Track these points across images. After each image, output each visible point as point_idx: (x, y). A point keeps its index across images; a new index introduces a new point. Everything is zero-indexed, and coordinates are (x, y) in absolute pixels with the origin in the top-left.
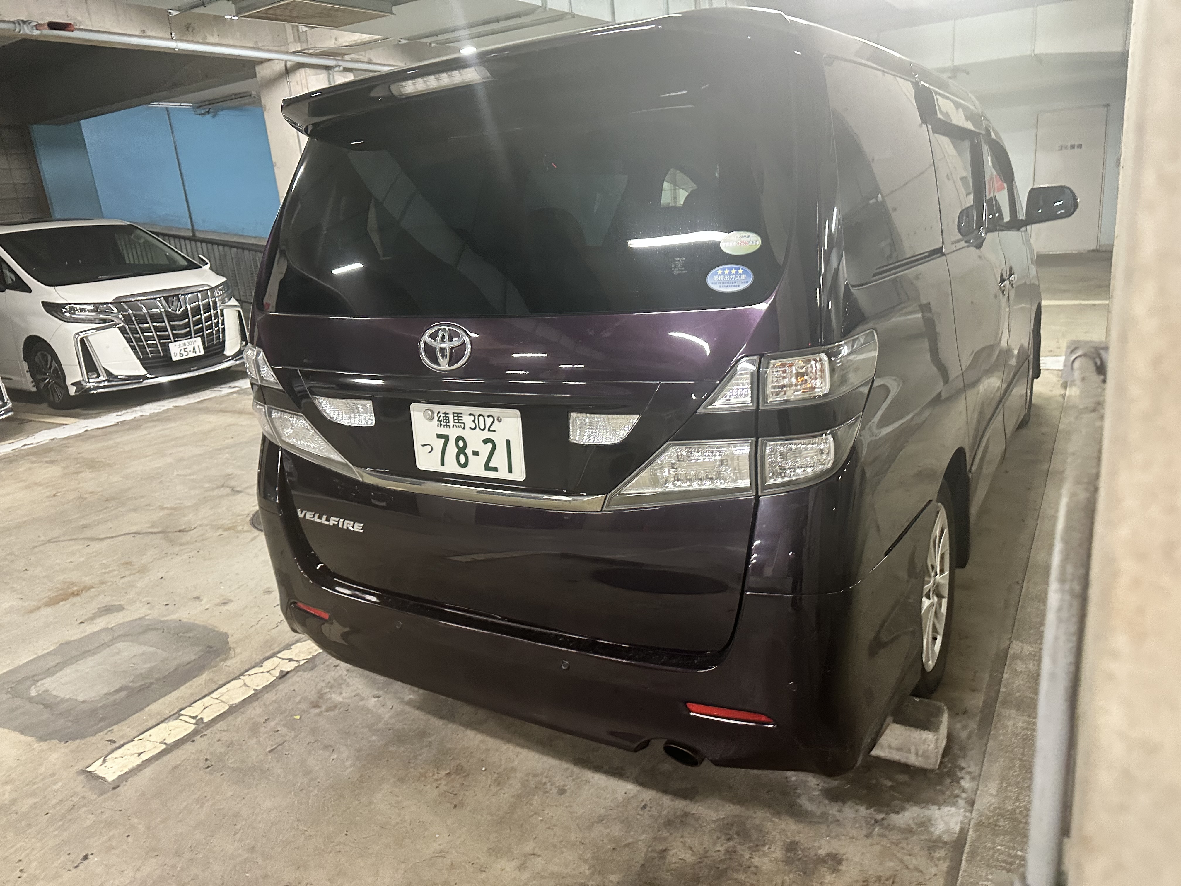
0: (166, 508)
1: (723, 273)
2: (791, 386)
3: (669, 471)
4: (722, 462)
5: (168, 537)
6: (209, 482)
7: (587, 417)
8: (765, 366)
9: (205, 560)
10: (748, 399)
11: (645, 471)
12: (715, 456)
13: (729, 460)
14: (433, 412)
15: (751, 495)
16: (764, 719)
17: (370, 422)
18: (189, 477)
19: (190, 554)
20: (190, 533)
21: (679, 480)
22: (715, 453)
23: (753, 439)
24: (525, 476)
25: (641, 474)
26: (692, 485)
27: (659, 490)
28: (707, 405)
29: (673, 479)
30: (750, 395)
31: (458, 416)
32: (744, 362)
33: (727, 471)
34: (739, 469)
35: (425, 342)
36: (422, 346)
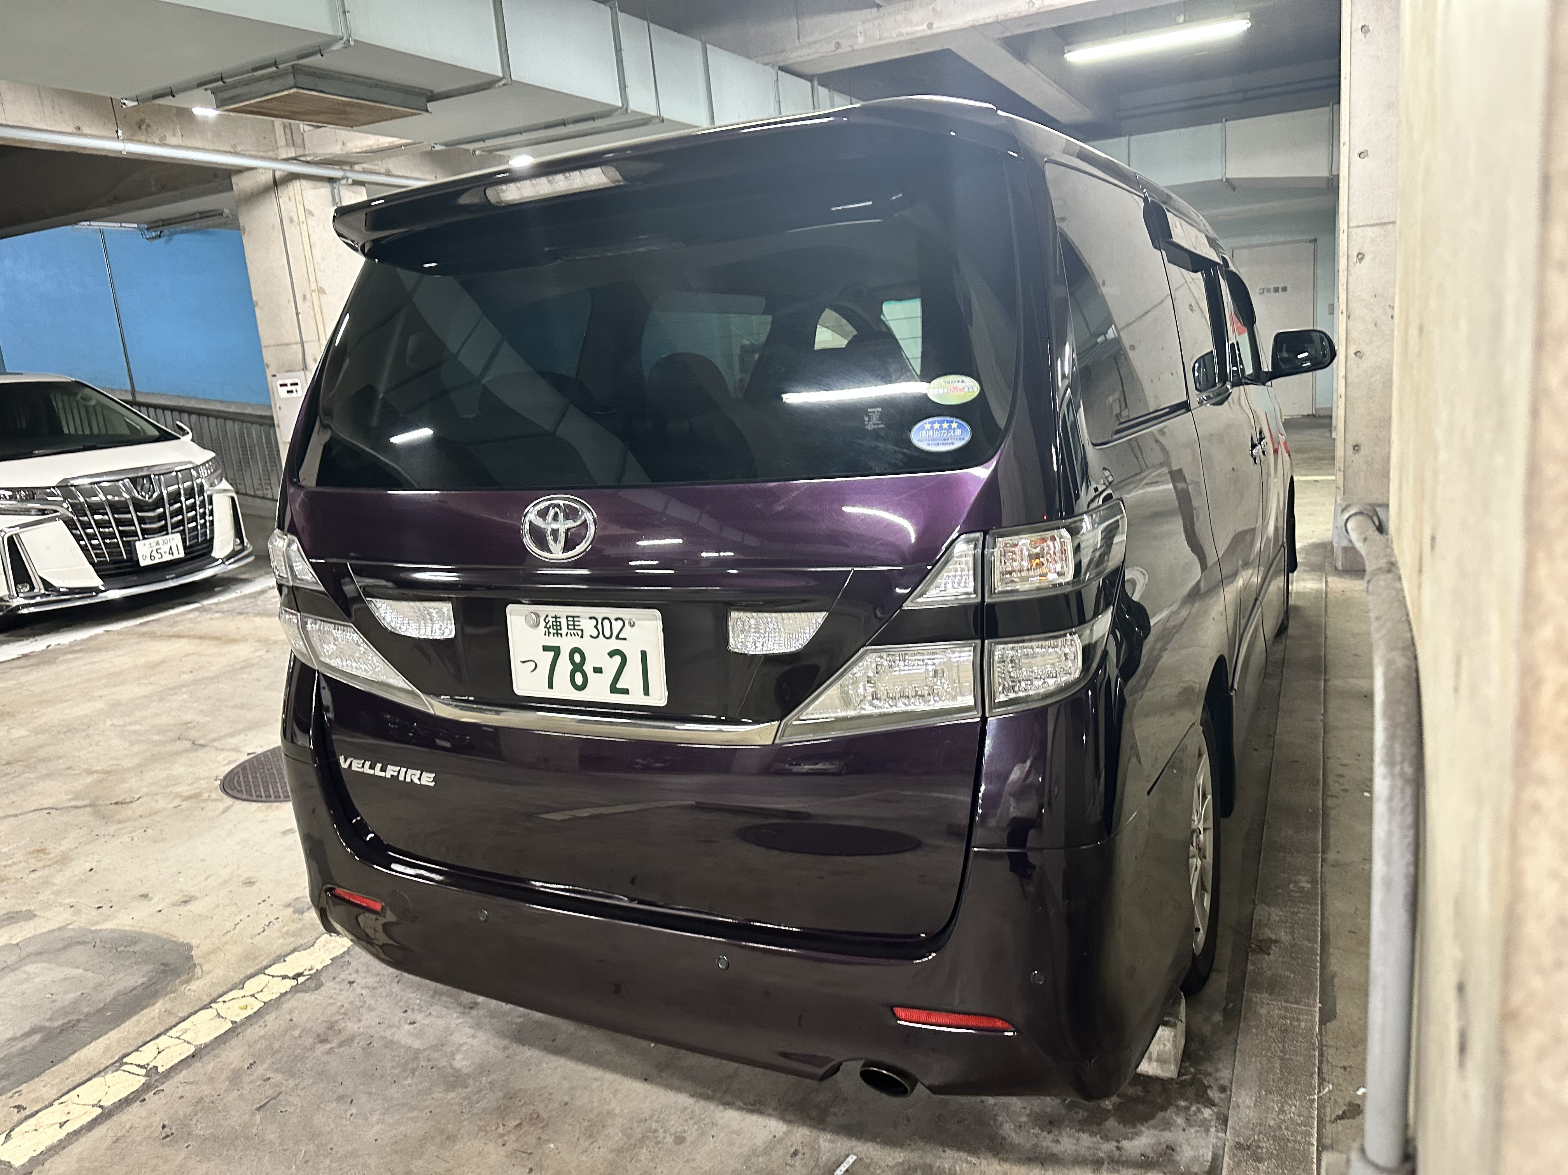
0: (97, 772)
1: (932, 428)
2: (1020, 571)
3: (864, 686)
4: (936, 672)
5: (99, 811)
6: (158, 734)
7: (753, 617)
8: (990, 546)
9: (156, 842)
10: (971, 590)
11: (834, 687)
12: (927, 664)
13: (945, 670)
14: (538, 616)
15: (975, 716)
16: (1000, 1024)
17: (447, 632)
18: (129, 728)
19: (133, 834)
20: (133, 805)
21: (877, 699)
22: (926, 661)
23: (979, 642)
24: (667, 700)
25: (829, 692)
26: (896, 705)
27: (851, 713)
28: (916, 598)
29: (870, 698)
30: (972, 584)
31: (573, 620)
32: (960, 542)
33: (943, 685)
34: (959, 682)
35: (531, 523)
36: (527, 528)
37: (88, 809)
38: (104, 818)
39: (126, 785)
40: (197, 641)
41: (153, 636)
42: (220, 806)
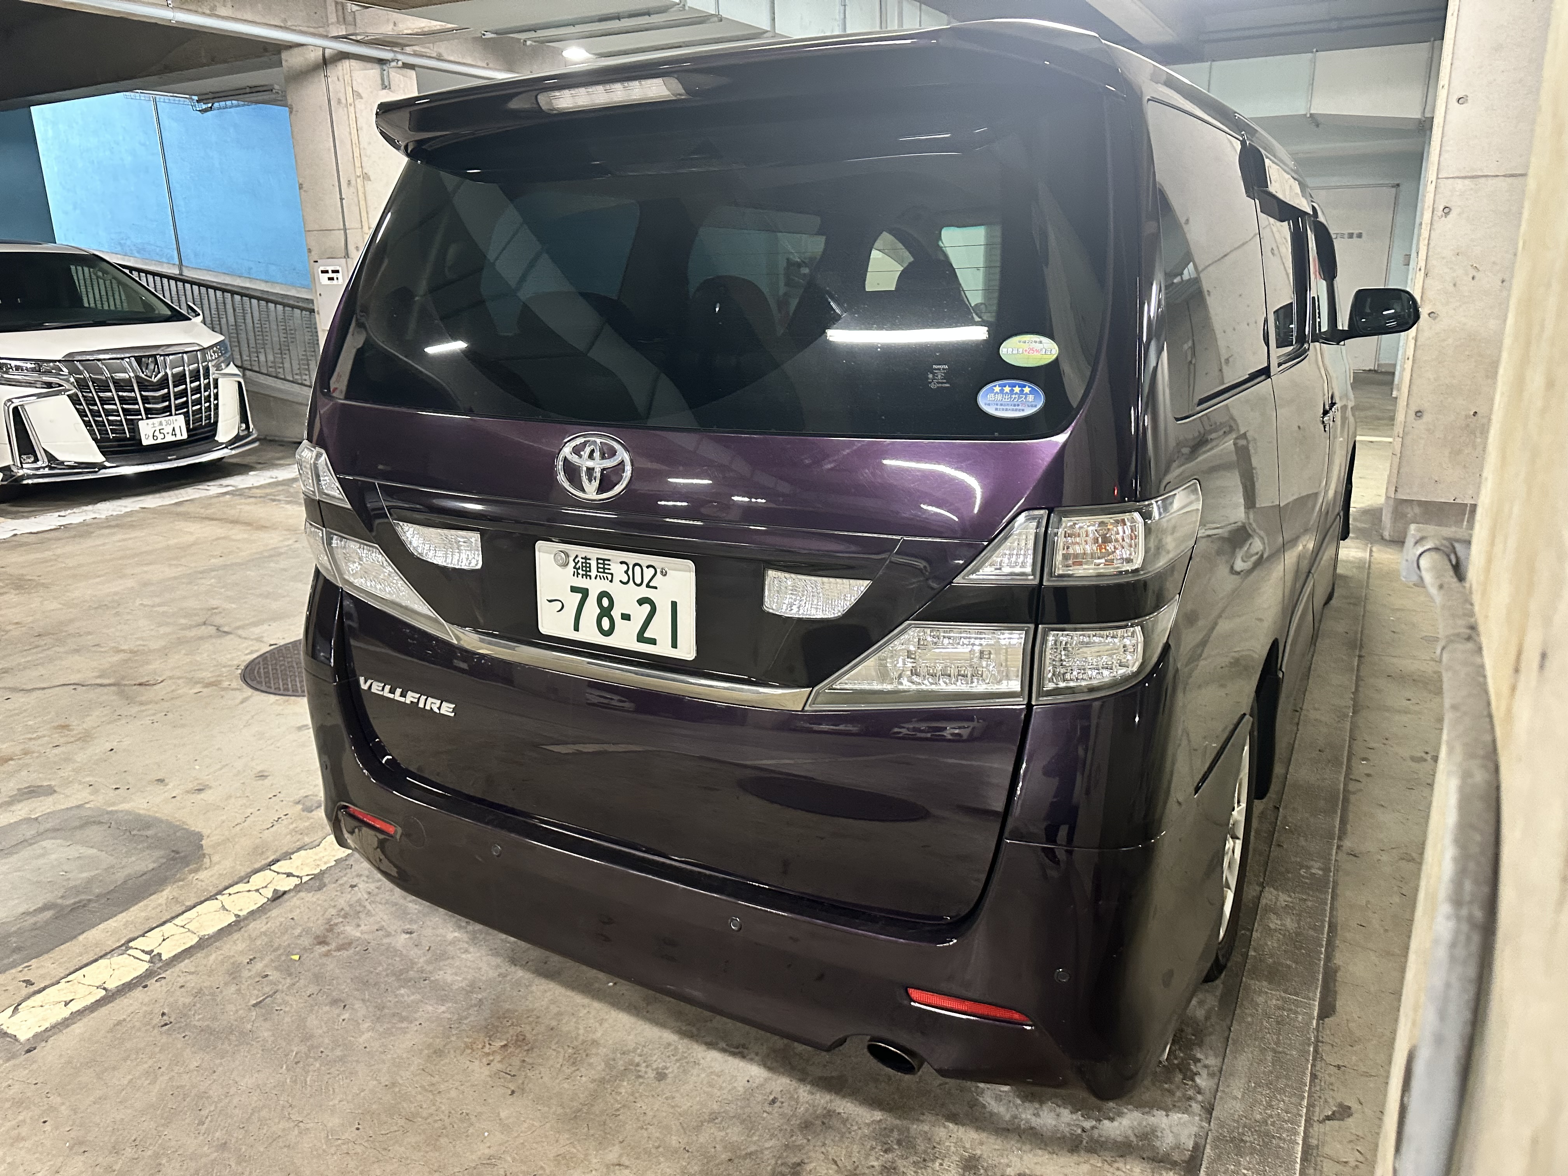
0: (123, 650)
1: (1002, 391)
3: (904, 660)
4: (982, 652)
5: (123, 691)
6: (185, 617)
7: (791, 578)
8: (1055, 526)
9: (175, 727)
10: (1028, 569)
11: (871, 659)
12: (973, 645)
13: (992, 652)
14: (567, 555)
15: (1020, 703)
16: (1017, 1017)
17: (474, 562)
18: (158, 609)
19: (154, 718)
20: (155, 687)
21: (917, 675)
22: (972, 641)
23: (1032, 626)
24: (695, 654)
25: (865, 664)
26: (936, 684)
27: (888, 687)
28: (968, 574)
29: (909, 673)
30: (1030, 564)
31: (603, 563)
32: (1022, 518)
33: (989, 667)
34: (1006, 666)
35: (565, 459)
36: (561, 463)
37: (113, 688)
38: (127, 699)
39: (150, 667)
40: (228, 525)
42: (239, 696)
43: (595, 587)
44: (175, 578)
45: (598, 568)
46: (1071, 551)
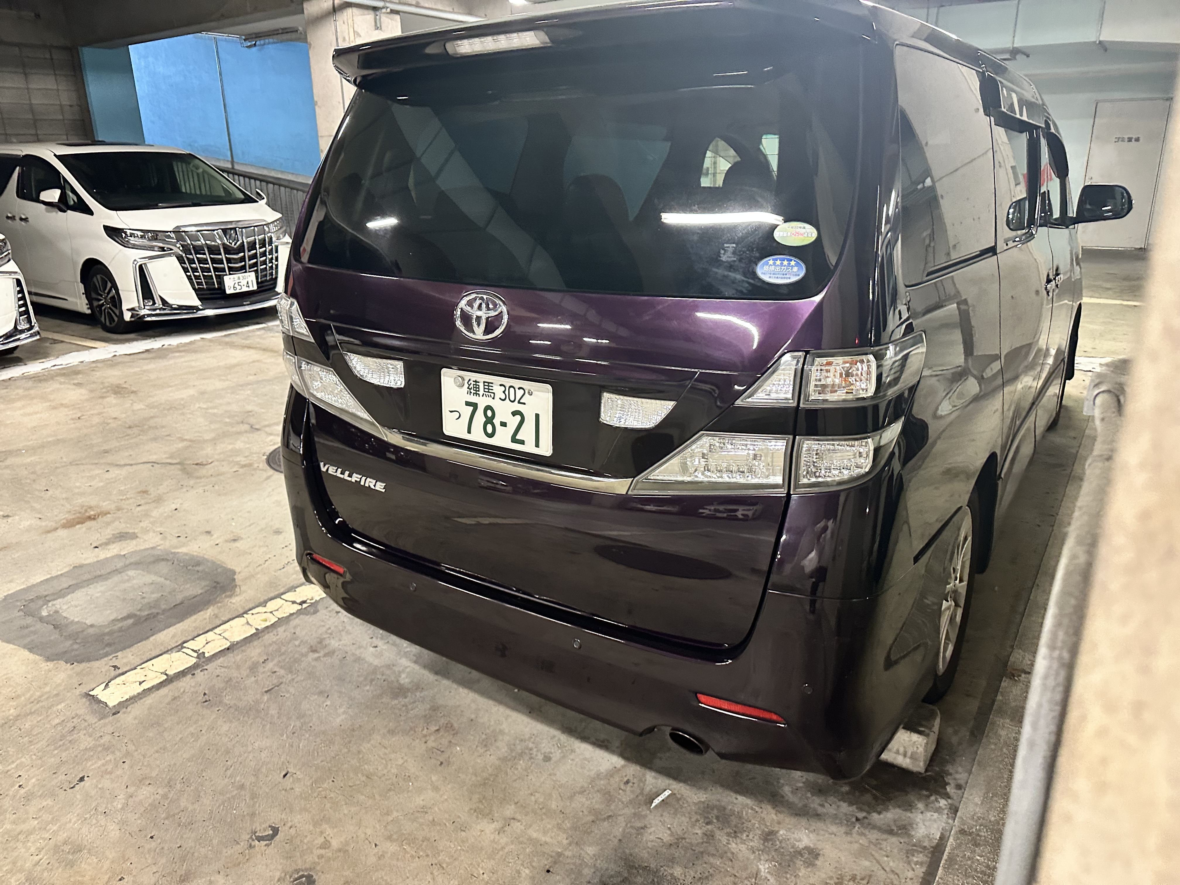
0: (186, 440)
1: (774, 264)
3: (699, 460)
4: (755, 455)
5: (185, 468)
6: (229, 417)
7: (620, 399)
8: (810, 364)
9: (219, 495)
10: (790, 396)
11: (676, 459)
12: (749, 449)
13: (763, 455)
15: (782, 492)
16: (775, 717)
17: (399, 383)
18: (210, 411)
19: (206, 488)
20: (208, 467)
21: (709, 470)
22: (749, 446)
23: (791, 437)
24: (551, 452)
25: (671, 462)
26: (722, 477)
27: (687, 479)
28: (745, 397)
29: (703, 469)
30: (791, 392)
31: (488, 385)
32: (787, 357)
33: (760, 466)
34: (772, 465)
35: (462, 309)
36: (459, 313)
37: (179, 466)
38: (188, 474)
39: (205, 452)
40: (261, 352)
41: (232, 345)
42: (265, 475)
43: (482, 402)
44: (223, 389)
45: (484, 388)
46: (823, 382)
